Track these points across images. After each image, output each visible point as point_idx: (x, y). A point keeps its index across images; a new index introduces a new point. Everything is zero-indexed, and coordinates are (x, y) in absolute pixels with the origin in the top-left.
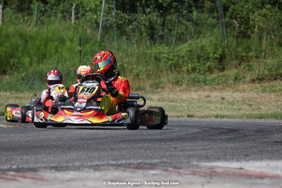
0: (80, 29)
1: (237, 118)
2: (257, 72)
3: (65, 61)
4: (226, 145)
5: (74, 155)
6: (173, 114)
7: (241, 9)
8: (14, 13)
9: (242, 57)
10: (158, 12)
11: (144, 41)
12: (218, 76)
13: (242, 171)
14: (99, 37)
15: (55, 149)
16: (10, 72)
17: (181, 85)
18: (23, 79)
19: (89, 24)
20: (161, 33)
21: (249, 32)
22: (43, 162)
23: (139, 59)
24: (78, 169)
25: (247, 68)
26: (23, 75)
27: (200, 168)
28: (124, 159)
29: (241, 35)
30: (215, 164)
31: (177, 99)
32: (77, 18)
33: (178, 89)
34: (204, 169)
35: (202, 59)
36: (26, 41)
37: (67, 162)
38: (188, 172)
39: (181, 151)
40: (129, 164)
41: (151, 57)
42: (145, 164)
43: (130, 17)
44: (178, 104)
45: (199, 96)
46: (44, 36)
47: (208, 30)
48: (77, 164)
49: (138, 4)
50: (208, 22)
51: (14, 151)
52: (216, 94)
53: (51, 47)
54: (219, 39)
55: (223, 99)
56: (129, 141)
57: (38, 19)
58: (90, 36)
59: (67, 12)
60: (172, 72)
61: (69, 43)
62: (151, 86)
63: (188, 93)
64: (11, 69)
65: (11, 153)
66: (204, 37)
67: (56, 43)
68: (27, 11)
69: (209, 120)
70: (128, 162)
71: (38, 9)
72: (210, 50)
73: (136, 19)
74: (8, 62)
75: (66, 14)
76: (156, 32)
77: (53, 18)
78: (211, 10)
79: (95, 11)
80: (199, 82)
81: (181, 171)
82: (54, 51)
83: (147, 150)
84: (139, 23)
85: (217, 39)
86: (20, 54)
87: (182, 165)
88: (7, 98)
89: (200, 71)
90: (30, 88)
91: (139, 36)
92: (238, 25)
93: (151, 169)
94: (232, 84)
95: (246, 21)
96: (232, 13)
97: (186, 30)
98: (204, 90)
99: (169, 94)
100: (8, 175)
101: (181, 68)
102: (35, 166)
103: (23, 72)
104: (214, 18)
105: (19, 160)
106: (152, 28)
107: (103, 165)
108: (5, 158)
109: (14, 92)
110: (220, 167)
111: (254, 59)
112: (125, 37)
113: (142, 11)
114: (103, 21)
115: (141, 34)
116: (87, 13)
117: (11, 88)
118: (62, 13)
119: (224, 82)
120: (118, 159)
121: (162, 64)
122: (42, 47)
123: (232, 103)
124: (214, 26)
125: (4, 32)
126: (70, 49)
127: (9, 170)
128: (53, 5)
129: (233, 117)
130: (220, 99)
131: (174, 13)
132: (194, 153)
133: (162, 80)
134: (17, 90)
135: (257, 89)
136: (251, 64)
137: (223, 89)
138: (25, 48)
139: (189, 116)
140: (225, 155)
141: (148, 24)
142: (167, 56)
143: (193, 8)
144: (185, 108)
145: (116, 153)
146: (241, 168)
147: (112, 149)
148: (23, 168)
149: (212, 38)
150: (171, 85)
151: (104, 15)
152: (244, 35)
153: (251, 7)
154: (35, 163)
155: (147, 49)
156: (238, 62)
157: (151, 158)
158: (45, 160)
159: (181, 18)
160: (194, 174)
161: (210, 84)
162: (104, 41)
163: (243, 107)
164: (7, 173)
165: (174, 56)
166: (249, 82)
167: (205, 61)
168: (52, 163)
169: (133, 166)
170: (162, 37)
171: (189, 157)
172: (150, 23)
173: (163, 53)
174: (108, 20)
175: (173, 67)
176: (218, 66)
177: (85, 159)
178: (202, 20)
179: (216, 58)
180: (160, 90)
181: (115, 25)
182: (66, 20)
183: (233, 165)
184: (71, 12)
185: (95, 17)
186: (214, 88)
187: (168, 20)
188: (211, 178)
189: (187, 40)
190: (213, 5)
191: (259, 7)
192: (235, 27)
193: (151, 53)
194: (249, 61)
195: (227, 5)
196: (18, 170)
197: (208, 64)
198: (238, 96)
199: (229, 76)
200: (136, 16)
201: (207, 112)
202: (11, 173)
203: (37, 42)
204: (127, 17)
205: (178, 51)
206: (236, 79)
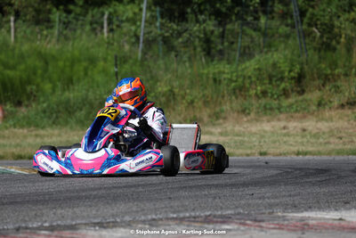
0: (115, 44)
1: (324, 154)
2: (347, 94)
3: (98, 86)
4: (317, 189)
5: (122, 207)
6: (240, 151)
7: (322, 13)
8: (28, 27)
9: (326, 76)
10: (215, 19)
11: (198, 57)
12: (296, 102)
13: (343, 223)
14: (140, 54)
15: (96, 200)
16: (26, 103)
17: (249, 114)
18: (44, 112)
19: (127, 38)
20: (220, 47)
21: (334, 43)
22: (83, 217)
23: (192, 82)
24: (129, 225)
25: (333, 90)
26: (45, 105)
27: (288, 220)
28: (186, 210)
29: (324, 47)
30: (306, 214)
31: (244, 132)
32: (111, 30)
33: (245, 119)
34: (294, 222)
35: (274, 79)
36: (47, 63)
37: (113, 216)
38: (272, 226)
39: (260, 198)
40: (194, 217)
41: (208, 78)
42: (215, 216)
43: (179, 28)
44: (246, 139)
45: (273, 127)
46: (69, 55)
47: (280, 42)
48: (127, 218)
49: (189, 10)
50: (280, 30)
51: (43, 204)
52: (295, 124)
53: (79, 68)
54: (295, 52)
55: (304, 130)
56: (191, 187)
57: (60, 33)
58: (128, 54)
59: (96, 23)
60: (237, 98)
61: (101, 64)
62: (210, 116)
63: (258, 124)
64: (28, 99)
65: (41, 207)
66: (277, 50)
67: (85, 64)
68: (46, 24)
69: (289, 158)
70: (193, 214)
71: (60, 20)
72: (284, 67)
73: (186, 30)
74: (24, 90)
75: (96, 26)
76: (213, 45)
77: (79, 32)
78: (284, 16)
79: (133, 21)
80: (271, 109)
81: (263, 224)
82: (82, 74)
83: (215, 198)
84: (191, 35)
85: (293, 54)
86: (39, 80)
87: (264, 217)
88: (25, 137)
89: (272, 95)
90: (54, 123)
91: (192, 52)
92: (319, 34)
93: (223, 222)
94: (314, 111)
95: (328, 29)
96: (311, 19)
97: (252, 41)
98: (279, 120)
99: (234, 126)
100: (39, 235)
101: (248, 91)
102: (74, 223)
103: (44, 102)
104: (287, 25)
105: (51, 216)
106: (207, 41)
107: (161, 219)
108: (34, 213)
109: (32, 128)
110: (313, 219)
111: (342, 77)
112: (173, 54)
113: (194, 19)
114: (144, 34)
115: (195, 49)
116: (123, 25)
117: (30, 123)
118: (91, 24)
119: (305, 109)
120: (179, 212)
121: (223, 87)
122: (68, 69)
123: (316, 136)
124: (287, 36)
125: (17, 51)
126: (104, 71)
127: (40, 228)
128: (79, 15)
129: (320, 153)
130: (299, 131)
131: (236, 21)
132: (277, 201)
133: (224, 108)
134: (37, 126)
135: (348, 116)
136: (339, 83)
137: (304, 117)
138: (46, 70)
139: (261, 154)
140: (318, 202)
141: (202, 36)
142: (229, 76)
143: (260, 14)
144: (256, 144)
145: (176, 204)
146: (341, 219)
147: (170, 198)
148: (59, 225)
149: (287, 52)
150: (236, 114)
151: (145, 27)
152: (327, 47)
153: (334, 10)
154: (72, 219)
155: (203, 68)
156: (322, 82)
157: (221, 208)
158: (85, 214)
159: (245, 28)
160: (281, 228)
161: (287, 112)
162: (146, 59)
163: (332, 140)
164: (39, 232)
165: (237, 77)
166: (337, 108)
167: (278, 83)
168: (95, 218)
169: (200, 219)
170: (221, 52)
171: (271, 206)
172: (205, 34)
173: (224, 73)
174: (151, 32)
175: (237, 91)
176: (295, 88)
177: (137, 212)
178: (271, 29)
179: (293, 78)
180: (221, 121)
181: (160, 38)
182: (96, 34)
183: (331, 215)
184: (102, 23)
185: (133, 28)
186: (292, 117)
187: (229, 30)
188: (303, 233)
189: (254, 56)
190: (285, 9)
191: (345, 11)
192: (315, 37)
193: (208, 74)
194: (335, 81)
195: (304, 9)
196: (52, 228)
197: (283, 85)
198: (324, 126)
199: (311, 100)
200: (187, 25)
201: (285, 148)
202: (43, 232)
203: (61, 64)
204: (175, 27)
205: (243, 70)
206: (319, 105)
